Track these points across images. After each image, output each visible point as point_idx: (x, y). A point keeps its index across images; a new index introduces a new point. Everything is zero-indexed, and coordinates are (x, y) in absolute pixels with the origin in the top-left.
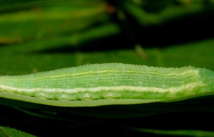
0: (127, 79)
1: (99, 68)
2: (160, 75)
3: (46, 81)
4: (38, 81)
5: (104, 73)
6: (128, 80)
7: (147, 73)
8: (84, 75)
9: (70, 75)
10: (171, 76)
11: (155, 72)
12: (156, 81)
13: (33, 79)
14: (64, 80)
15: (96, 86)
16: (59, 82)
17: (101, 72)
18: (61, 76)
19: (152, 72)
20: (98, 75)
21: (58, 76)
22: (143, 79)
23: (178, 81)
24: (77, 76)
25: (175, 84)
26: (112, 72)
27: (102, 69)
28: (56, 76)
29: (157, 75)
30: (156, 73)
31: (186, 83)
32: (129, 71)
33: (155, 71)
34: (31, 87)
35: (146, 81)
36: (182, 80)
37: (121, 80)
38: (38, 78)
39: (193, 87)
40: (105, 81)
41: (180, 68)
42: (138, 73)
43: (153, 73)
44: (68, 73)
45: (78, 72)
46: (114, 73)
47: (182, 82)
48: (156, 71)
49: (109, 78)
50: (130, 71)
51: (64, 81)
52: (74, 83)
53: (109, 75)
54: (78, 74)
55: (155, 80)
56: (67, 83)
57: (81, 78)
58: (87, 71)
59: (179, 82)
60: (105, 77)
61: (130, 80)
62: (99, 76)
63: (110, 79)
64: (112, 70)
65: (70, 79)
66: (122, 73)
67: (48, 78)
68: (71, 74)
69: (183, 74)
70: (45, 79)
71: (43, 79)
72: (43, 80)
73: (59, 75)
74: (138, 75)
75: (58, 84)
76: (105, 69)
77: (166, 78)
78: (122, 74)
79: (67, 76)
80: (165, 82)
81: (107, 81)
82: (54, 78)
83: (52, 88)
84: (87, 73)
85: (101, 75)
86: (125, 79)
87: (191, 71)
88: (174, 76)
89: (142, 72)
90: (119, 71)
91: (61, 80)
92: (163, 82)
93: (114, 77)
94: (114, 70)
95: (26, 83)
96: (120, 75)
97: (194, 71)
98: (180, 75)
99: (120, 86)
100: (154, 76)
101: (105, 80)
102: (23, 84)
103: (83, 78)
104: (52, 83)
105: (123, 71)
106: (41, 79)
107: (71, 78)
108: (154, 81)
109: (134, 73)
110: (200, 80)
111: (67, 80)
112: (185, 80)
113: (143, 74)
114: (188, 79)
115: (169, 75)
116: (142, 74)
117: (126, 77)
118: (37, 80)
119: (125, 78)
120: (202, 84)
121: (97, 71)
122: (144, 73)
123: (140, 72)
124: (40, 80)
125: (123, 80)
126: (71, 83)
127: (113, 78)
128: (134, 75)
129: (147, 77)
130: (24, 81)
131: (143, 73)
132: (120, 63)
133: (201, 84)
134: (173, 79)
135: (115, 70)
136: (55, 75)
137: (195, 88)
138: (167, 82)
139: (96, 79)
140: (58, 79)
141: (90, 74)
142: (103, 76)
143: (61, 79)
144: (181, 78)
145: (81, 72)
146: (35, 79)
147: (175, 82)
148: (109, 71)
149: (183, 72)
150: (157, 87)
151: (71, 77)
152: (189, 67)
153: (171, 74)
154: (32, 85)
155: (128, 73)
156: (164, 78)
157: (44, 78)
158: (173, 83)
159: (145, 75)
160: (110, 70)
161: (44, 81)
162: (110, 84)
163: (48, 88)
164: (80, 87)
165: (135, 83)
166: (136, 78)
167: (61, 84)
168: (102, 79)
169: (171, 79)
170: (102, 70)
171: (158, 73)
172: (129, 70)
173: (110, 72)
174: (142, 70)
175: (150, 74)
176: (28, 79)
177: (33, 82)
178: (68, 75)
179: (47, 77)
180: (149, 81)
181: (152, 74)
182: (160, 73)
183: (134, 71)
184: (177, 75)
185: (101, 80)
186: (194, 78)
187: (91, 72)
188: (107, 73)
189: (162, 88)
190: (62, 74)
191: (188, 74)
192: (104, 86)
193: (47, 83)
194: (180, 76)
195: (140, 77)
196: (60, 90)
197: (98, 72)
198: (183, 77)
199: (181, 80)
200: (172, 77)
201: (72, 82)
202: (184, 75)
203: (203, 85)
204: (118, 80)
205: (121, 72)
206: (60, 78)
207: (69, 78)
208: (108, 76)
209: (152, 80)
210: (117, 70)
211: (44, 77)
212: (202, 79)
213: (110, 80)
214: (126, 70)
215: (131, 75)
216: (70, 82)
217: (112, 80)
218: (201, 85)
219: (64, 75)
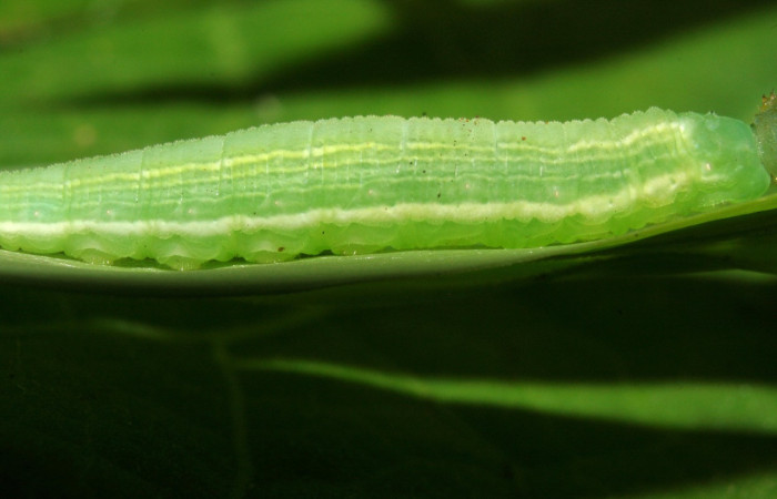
0: (418, 174)
1: (310, 140)
2: (540, 154)
3: (111, 192)
4: (77, 192)
5: (327, 157)
6: (420, 179)
7: (493, 149)
8: (251, 165)
9: (201, 167)
10: (580, 152)
11: (519, 142)
12: (527, 178)
13: (61, 187)
14: (178, 186)
15: (301, 209)
16: (157, 194)
17: (318, 152)
18: (167, 171)
19: (509, 142)
20: (306, 166)
21: (156, 173)
22: (477, 172)
23: (613, 171)
24: (229, 170)
25: (599, 182)
26: (358, 152)
27: (322, 141)
28: (147, 174)
29: (530, 152)
30: (523, 146)
31: (644, 174)
32: (421, 145)
33: (519, 137)
34: (51, 217)
35: (489, 179)
36: (628, 166)
37: (394, 181)
38: (77, 182)
39: (673, 187)
40: (332, 187)
41: (614, 120)
42: (458, 151)
43: (514, 146)
44: (194, 162)
45: (230, 157)
46: (365, 154)
47: (626, 171)
48: (524, 139)
49: (348, 175)
50: (428, 146)
51: (176, 192)
52: (215, 197)
53: (348, 161)
54: (228, 163)
55: (523, 173)
56: (190, 200)
57: (241, 179)
58: (264, 151)
59: (617, 175)
60: (333, 170)
61: (429, 178)
62: (311, 169)
63: (352, 176)
64: (358, 143)
65: (201, 184)
66: (396, 155)
67: (118, 181)
68: (205, 162)
69: (628, 141)
70: (106, 183)
71: (99, 184)
72: (99, 189)
73: (159, 168)
74: (457, 158)
75: (155, 203)
76: (331, 143)
77: (561, 161)
78: (399, 158)
79: (189, 171)
80: (562, 178)
81: (339, 185)
82: (139, 182)
83: (132, 220)
84: (265, 157)
85: (316, 166)
86: (410, 178)
87: (661, 127)
88: (592, 151)
89: (471, 145)
90: (386, 147)
91: (165, 189)
92: (553, 178)
93: (367, 171)
94: (367, 141)
95: (31, 199)
96: (389, 161)
97: (674, 125)
98: (618, 144)
99: (391, 203)
100: (519, 159)
101: (332, 183)
102: (24, 204)
103: (247, 177)
104: (134, 201)
105: (401, 147)
106: (91, 185)
107: (204, 180)
108: (520, 177)
109: (443, 151)
110: (702, 158)
111: (189, 186)
112: (640, 165)
113: (477, 153)
114: (652, 157)
115: (573, 148)
116: (472, 153)
117: (415, 168)
118: (73, 188)
119: (410, 173)
120: (707, 174)
121: (302, 149)
122: (481, 149)
123: (467, 147)
124: (87, 190)
125: (402, 179)
126: (204, 200)
127: (362, 173)
128: (444, 158)
129: (492, 163)
130: (27, 194)
131: (475, 148)
132: (387, 114)
133: (705, 173)
134: (590, 163)
135: (372, 145)
136: (144, 167)
137: (679, 194)
138: (568, 178)
139: (298, 180)
140: (156, 184)
141: (277, 162)
142: (326, 168)
143: (167, 184)
144: (621, 155)
145: (242, 155)
146: (69, 184)
147: (598, 176)
148: (346, 147)
149: (628, 133)
150: (531, 199)
151: (206, 173)
152: (649, 111)
153: (583, 144)
154: (55, 208)
155: (418, 152)
156: (555, 162)
157: (100, 179)
158: (592, 178)
159: (485, 159)
160: (349, 143)
161: (103, 191)
162: (354, 199)
163: (118, 219)
164: (239, 212)
165: (451, 191)
166: (452, 170)
167: (168, 202)
168: (323, 178)
169: (582, 165)
170: (320, 145)
171: (530, 144)
172: (421, 140)
173: (351, 153)
174: (470, 139)
175: (502, 152)
176: (41, 185)
177: (60, 196)
178: (192, 166)
179: (112, 176)
180: (501, 177)
181: (510, 152)
182: (540, 146)
183: (443, 142)
184: (606, 145)
185: (317, 182)
186: (673, 154)
187: (281, 153)
188: (339, 154)
189: (552, 200)
190: (170, 165)
191: (648, 138)
192: (329, 205)
193: (114, 202)
194: (617, 150)
195: (466, 168)
196: (164, 226)
197: (306, 154)
198: (632, 153)
199: (621, 165)
200: (585, 158)
201: (207, 195)
202: (634, 145)
203: (715, 177)
204: (384, 180)
205: (392, 148)
206: (162, 178)
207: (195, 181)
208: (342, 167)
209: (510, 173)
210: (377, 142)
211: (101, 176)
212: (709, 154)
213: (351, 181)
214: (413, 140)
215: (431, 159)
216: (202, 196)
217: (357, 181)
218: (704, 179)
219: (179, 169)
